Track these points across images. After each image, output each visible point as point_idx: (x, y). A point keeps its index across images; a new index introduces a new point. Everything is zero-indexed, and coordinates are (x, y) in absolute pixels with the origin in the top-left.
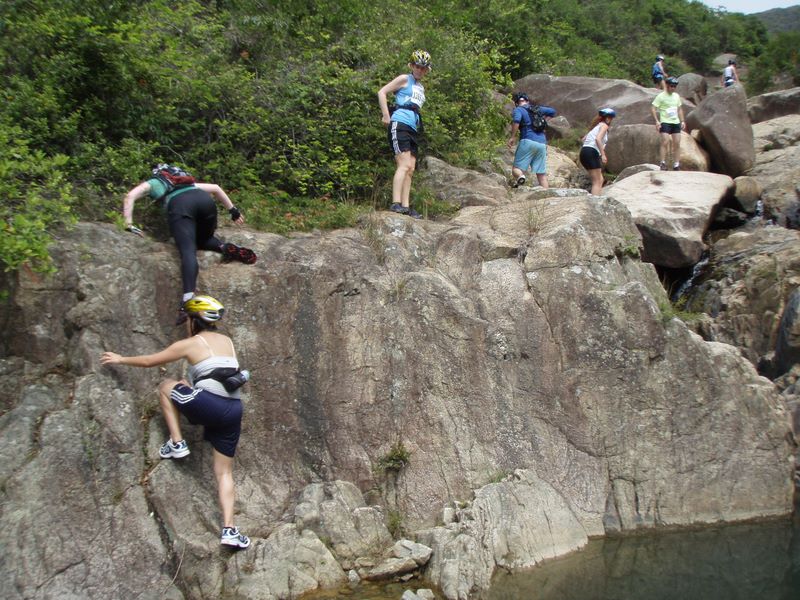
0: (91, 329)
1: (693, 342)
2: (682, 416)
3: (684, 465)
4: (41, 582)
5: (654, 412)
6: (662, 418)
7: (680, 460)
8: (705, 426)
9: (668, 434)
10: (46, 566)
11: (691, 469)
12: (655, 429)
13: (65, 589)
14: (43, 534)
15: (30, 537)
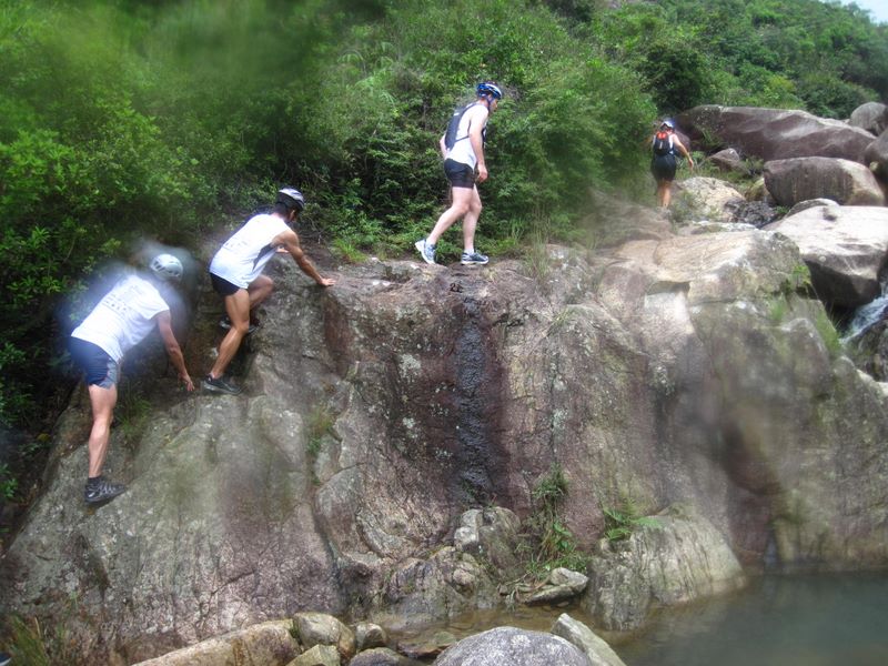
0: (263, 353)
1: (860, 381)
2: (848, 456)
3: (849, 507)
4: (215, 588)
5: (818, 451)
6: (827, 458)
7: (845, 503)
8: (872, 469)
9: (832, 474)
10: (220, 574)
11: (857, 512)
12: (819, 469)
13: (237, 597)
14: (217, 544)
15: (206, 546)
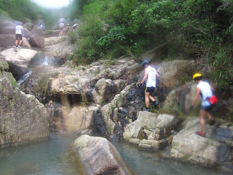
1: (21, 94)
2: (18, 114)
3: (19, 128)
5: (10, 113)
6: (12, 115)
7: (18, 126)
8: (24, 117)
9: (14, 119)
11: (21, 129)
12: (10, 118)
